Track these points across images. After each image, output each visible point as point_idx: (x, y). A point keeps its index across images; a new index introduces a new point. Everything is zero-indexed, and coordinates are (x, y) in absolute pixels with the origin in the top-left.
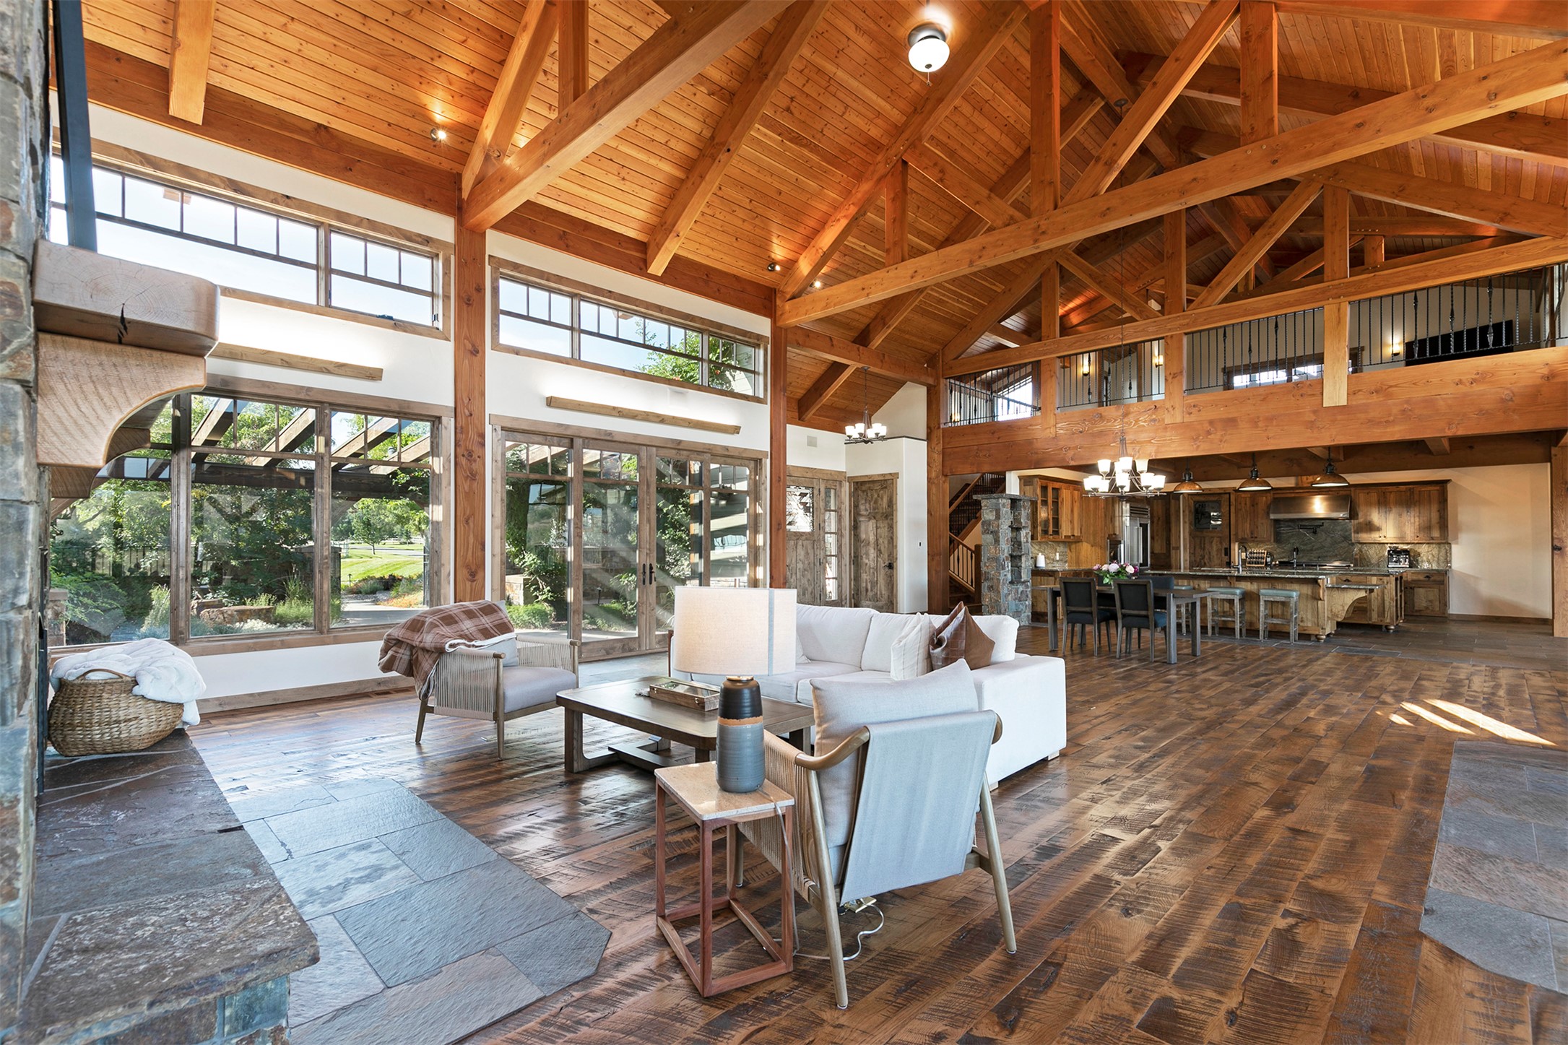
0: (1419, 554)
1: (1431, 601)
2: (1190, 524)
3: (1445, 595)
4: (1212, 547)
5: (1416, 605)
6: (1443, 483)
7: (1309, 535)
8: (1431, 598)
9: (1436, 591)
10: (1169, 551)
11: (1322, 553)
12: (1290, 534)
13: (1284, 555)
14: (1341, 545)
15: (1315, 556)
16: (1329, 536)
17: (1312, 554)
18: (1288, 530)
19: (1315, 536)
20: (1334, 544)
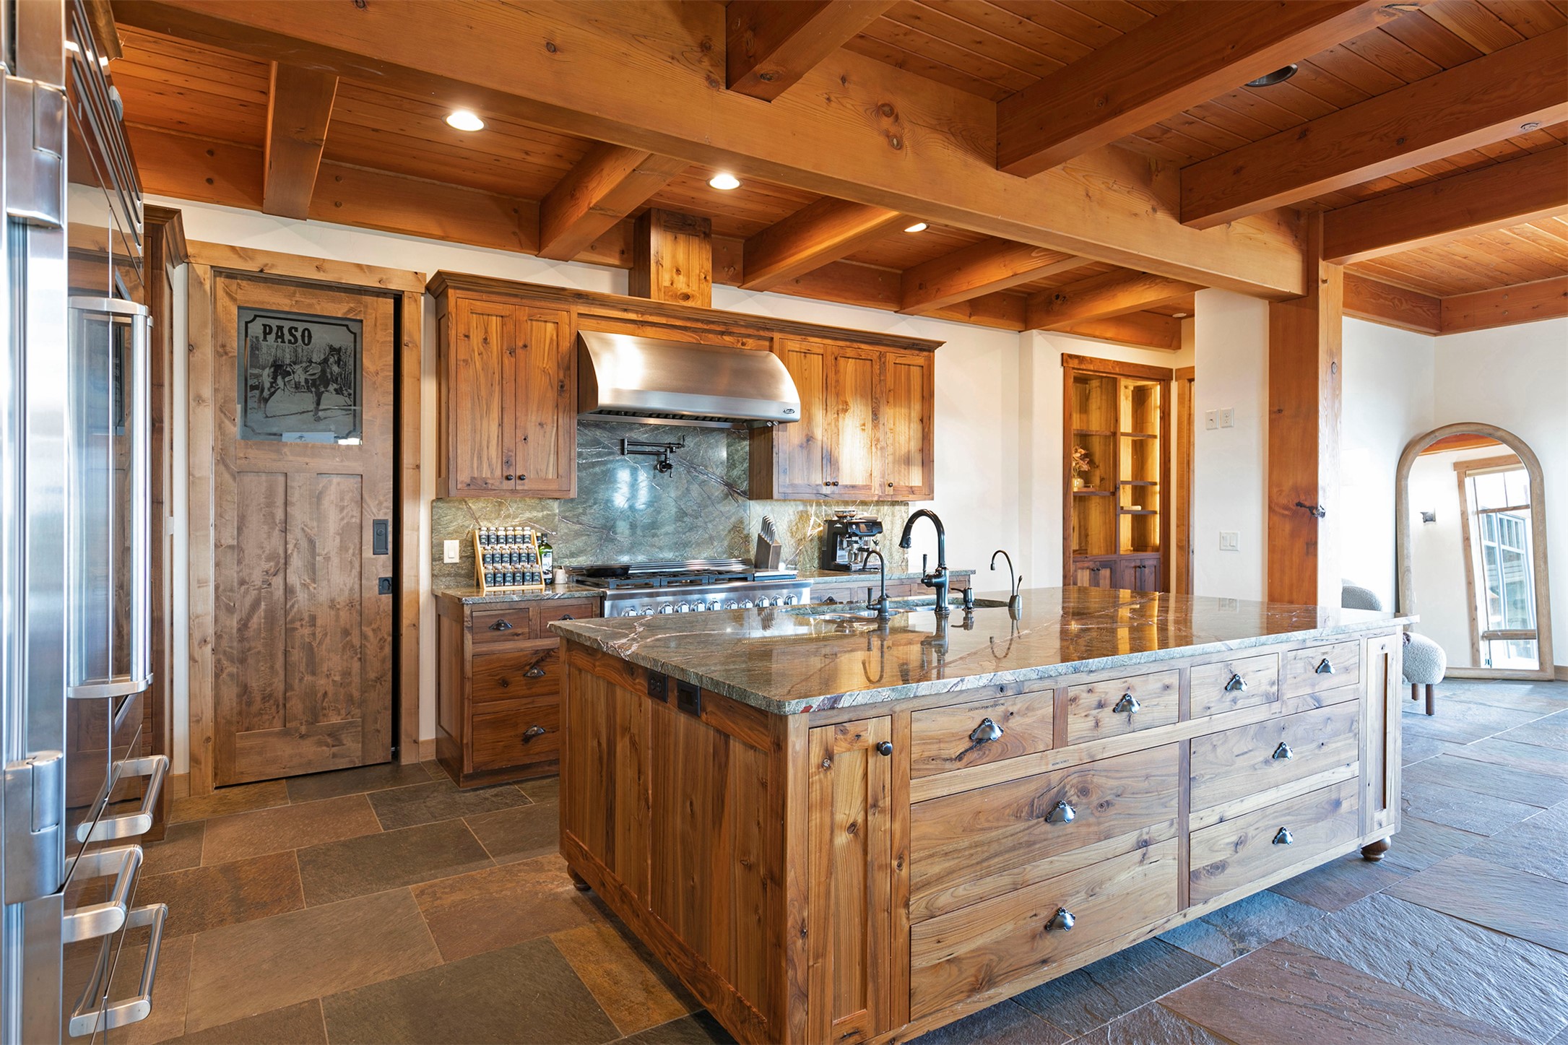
2: (223, 410)
4: (320, 517)
6: (928, 347)
11: (678, 532)
12: (597, 469)
13: (579, 543)
14: (722, 509)
15: (661, 543)
16: (695, 478)
17: (656, 539)
18: (592, 456)
19: (662, 478)
20: (706, 506)
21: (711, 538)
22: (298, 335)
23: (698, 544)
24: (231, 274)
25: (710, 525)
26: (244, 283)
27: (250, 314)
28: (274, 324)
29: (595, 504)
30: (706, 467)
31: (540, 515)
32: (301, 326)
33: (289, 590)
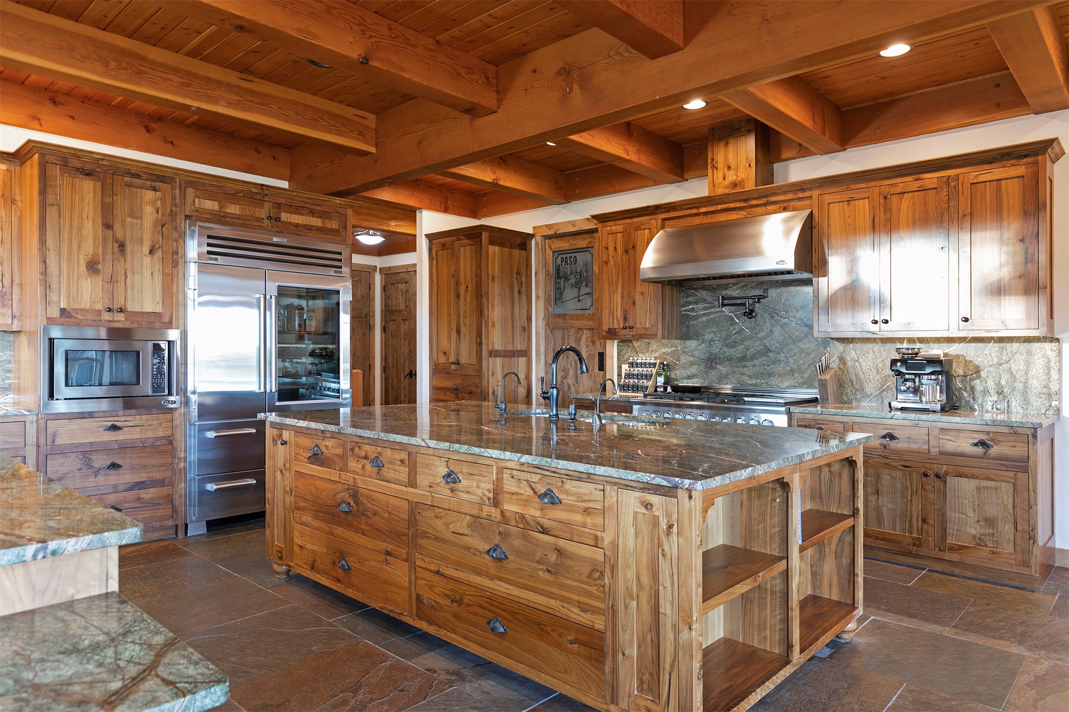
0: (978, 371)
1: (990, 522)
2: (548, 300)
3: (1030, 506)
5: (951, 528)
7: (742, 324)
8: (991, 511)
9: (1006, 489)
10: (480, 360)
11: (764, 365)
12: (704, 319)
13: (693, 370)
14: (802, 346)
15: (750, 373)
16: (777, 322)
17: (746, 369)
18: (700, 310)
19: (751, 322)
20: (788, 344)
21: (792, 371)
22: (572, 260)
23: (780, 375)
24: (549, 237)
25: (791, 360)
26: (554, 240)
27: (557, 253)
28: (564, 256)
29: (703, 343)
30: (787, 312)
31: (670, 350)
32: (573, 255)
33: (569, 387)
